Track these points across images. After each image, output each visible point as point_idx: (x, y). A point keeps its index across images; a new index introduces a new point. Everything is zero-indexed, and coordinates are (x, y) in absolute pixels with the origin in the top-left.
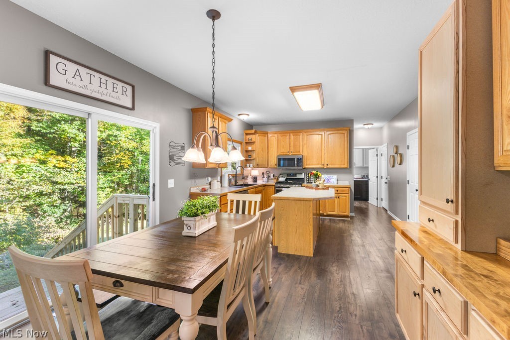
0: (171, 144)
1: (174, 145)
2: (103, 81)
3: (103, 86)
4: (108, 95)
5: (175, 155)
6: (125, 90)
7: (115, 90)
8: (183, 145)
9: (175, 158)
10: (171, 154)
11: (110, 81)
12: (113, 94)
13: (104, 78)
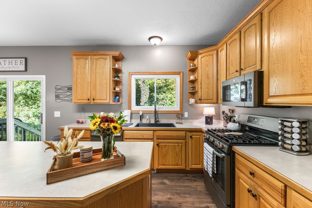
0: (56, 87)
1: (60, 87)
2: (10, 61)
3: (10, 64)
4: (13, 67)
5: (61, 95)
6: (21, 62)
7: (16, 64)
8: (71, 87)
9: (61, 96)
10: (56, 94)
11: (14, 60)
12: (16, 66)
13: (10, 60)
